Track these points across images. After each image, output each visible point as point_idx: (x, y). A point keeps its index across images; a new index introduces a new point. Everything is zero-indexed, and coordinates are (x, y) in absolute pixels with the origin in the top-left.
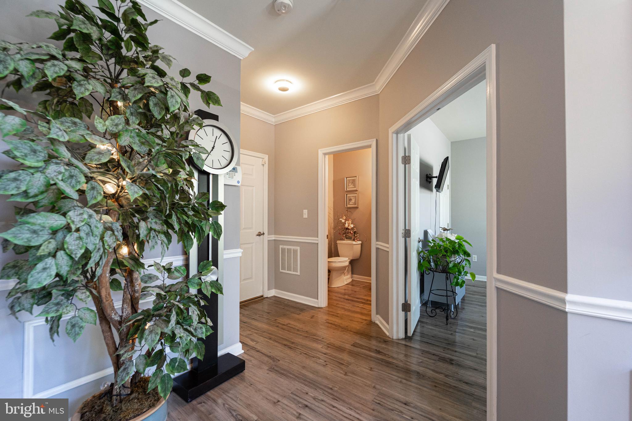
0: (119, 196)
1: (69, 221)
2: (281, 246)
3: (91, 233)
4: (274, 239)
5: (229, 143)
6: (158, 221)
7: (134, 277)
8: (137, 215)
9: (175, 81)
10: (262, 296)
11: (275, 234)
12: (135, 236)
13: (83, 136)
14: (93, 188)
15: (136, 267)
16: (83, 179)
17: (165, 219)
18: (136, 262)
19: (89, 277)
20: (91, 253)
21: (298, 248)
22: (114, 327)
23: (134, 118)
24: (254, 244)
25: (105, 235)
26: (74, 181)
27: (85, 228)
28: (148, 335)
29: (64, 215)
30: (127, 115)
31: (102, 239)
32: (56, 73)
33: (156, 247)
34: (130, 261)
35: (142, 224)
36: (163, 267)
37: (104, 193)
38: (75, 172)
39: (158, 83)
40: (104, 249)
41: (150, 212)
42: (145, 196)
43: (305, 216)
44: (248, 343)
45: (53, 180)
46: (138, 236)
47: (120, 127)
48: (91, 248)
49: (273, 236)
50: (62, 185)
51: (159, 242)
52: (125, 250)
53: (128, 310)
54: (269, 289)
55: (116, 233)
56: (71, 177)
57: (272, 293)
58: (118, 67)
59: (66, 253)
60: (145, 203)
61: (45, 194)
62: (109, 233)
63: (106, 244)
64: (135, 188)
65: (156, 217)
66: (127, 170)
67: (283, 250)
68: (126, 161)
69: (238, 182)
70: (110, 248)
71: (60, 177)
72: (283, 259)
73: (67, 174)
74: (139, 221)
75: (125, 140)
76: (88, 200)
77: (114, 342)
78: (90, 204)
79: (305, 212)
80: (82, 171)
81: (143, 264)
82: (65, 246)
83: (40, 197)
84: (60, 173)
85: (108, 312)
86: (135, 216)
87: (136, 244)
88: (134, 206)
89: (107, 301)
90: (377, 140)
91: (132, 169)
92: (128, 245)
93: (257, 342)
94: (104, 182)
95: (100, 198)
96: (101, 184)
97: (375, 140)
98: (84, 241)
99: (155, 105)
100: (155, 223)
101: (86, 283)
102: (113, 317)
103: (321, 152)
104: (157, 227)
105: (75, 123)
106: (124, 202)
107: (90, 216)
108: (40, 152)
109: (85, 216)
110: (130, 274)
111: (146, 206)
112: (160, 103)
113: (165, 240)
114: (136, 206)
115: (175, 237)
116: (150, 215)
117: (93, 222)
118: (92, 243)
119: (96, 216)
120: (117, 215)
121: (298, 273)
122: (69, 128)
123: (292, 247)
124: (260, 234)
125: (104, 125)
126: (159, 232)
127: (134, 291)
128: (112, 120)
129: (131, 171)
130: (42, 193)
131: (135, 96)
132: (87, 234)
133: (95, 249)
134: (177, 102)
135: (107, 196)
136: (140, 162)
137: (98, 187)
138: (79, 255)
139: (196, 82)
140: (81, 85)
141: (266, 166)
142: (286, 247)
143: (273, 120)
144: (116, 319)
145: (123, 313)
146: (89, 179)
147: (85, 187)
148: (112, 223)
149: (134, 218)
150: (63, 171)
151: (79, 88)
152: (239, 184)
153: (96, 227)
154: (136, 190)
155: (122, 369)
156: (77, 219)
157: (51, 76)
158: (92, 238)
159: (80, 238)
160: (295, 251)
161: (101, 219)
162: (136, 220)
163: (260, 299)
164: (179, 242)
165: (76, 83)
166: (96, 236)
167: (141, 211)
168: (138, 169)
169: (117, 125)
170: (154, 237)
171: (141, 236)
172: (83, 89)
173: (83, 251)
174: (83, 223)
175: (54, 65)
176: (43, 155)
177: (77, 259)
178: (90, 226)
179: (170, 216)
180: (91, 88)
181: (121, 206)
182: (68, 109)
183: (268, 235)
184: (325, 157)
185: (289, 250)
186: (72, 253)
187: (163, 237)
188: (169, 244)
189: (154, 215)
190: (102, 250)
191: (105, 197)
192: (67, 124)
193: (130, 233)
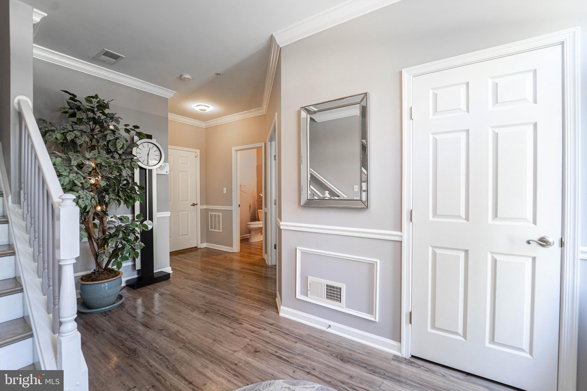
0: (96, 184)
1: (80, 195)
2: (210, 213)
3: (87, 199)
4: (205, 208)
5: (158, 150)
6: (114, 195)
7: (104, 220)
8: (104, 192)
9: (120, 135)
10: (196, 247)
11: (206, 205)
12: (104, 201)
13: (81, 161)
14: (86, 182)
15: (104, 215)
16: (82, 179)
17: (117, 194)
18: (104, 213)
19: (83, 220)
20: (87, 206)
21: (221, 214)
22: (95, 241)
23: (102, 150)
24: (189, 211)
25: (92, 200)
26: (79, 180)
27: (85, 197)
28: (110, 241)
29: (77, 192)
30: (99, 150)
31: (91, 201)
32: (71, 138)
33: (113, 205)
34: (102, 213)
35: (107, 196)
36: (119, 218)
37: (90, 183)
38: (79, 176)
39: (112, 138)
40: (92, 205)
41: (110, 191)
42: (107, 184)
43: (225, 192)
44: (177, 269)
45: (72, 180)
46: (105, 201)
47: (96, 156)
48: (87, 204)
49: (205, 206)
50: (76, 181)
51: (114, 204)
52: (99, 208)
53: (101, 235)
54: (201, 243)
55: (96, 199)
56: (78, 178)
57: (204, 245)
58: (94, 126)
59: (79, 206)
60: (108, 187)
61: (69, 185)
62: (93, 199)
63: (92, 204)
64: (103, 182)
65: (113, 193)
66: (99, 173)
67: (211, 215)
68: (99, 169)
69: (167, 172)
70: (94, 205)
71: (74, 178)
72: (211, 222)
73: (77, 177)
74: (105, 195)
75: (98, 161)
76: (85, 186)
77: (95, 250)
78: (85, 188)
79: (225, 189)
80: (82, 176)
81: (108, 214)
82: (79, 203)
83: (67, 186)
84: (74, 177)
85: (92, 234)
86: (103, 193)
87: (104, 206)
88: (103, 188)
89: (92, 229)
90: (265, 143)
91: (102, 173)
92: (100, 206)
93: (183, 268)
94: (90, 179)
95: (89, 186)
96: (89, 180)
97: (264, 143)
98: (85, 201)
99: (111, 145)
100: (112, 196)
101: (82, 222)
102: (94, 237)
103: (234, 149)
104: (113, 197)
105: (78, 156)
106: (98, 186)
107: (86, 193)
108: (67, 170)
109: (85, 193)
110: (101, 219)
111: (108, 188)
112: (113, 144)
113: (117, 203)
114: (104, 188)
115: (122, 202)
116: (110, 192)
117: (88, 195)
118: (88, 202)
119: (88, 193)
120: (96, 192)
121: (221, 231)
122: (75, 158)
123: (217, 214)
124: (194, 205)
125: (89, 155)
126: (115, 200)
127: (104, 226)
128: (92, 153)
129: (101, 174)
130: (68, 184)
131: (102, 143)
132: (86, 199)
133: (89, 205)
134: (121, 144)
135: (91, 184)
136: (105, 170)
137: (88, 181)
138: (83, 207)
139: (133, 128)
140: (79, 139)
141: (199, 157)
142: (213, 213)
143: (204, 125)
144: (96, 238)
145: (99, 236)
146: (84, 178)
147: (83, 181)
148: (93, 195)
149: (103, 194)
150: (75, 176)
151: (79, 140)
152: (168, 174)
153: (89, 197)
154: (104, 182)
155: (99, 256)
156: (82, 194)
157: (69, 139)
158: (88, 201)
159: (83, 201)
160: (219, 216)
161: (90, 194)
162: (104, 194)
163: (195, 249)
164: (124, 204)
165: (77, 138)
166: (89, 200)
167: (106, 190)
168: (104, 172)
169: (95, 155)
170: (112, 201)
171: (106, 201)
172: (80, 141)
173: (84, 205)
174: (84, 195)
175: (70, 135)
176: (68, 170)
177: (82, 208)
178: (87, 196)
179: (118, 192)
180: (83, 139)
181: (97, 188)
182: (71, 145)
183: (201, 205)
184: (237, 152)
185: (215, 215)
186: (81, 206)
187: (116, 202)
188: (120, 205)
189: (112, 192)
190: (91, 205)
191: (91, 185)
192: (75, 156)
193: (101, 200)
